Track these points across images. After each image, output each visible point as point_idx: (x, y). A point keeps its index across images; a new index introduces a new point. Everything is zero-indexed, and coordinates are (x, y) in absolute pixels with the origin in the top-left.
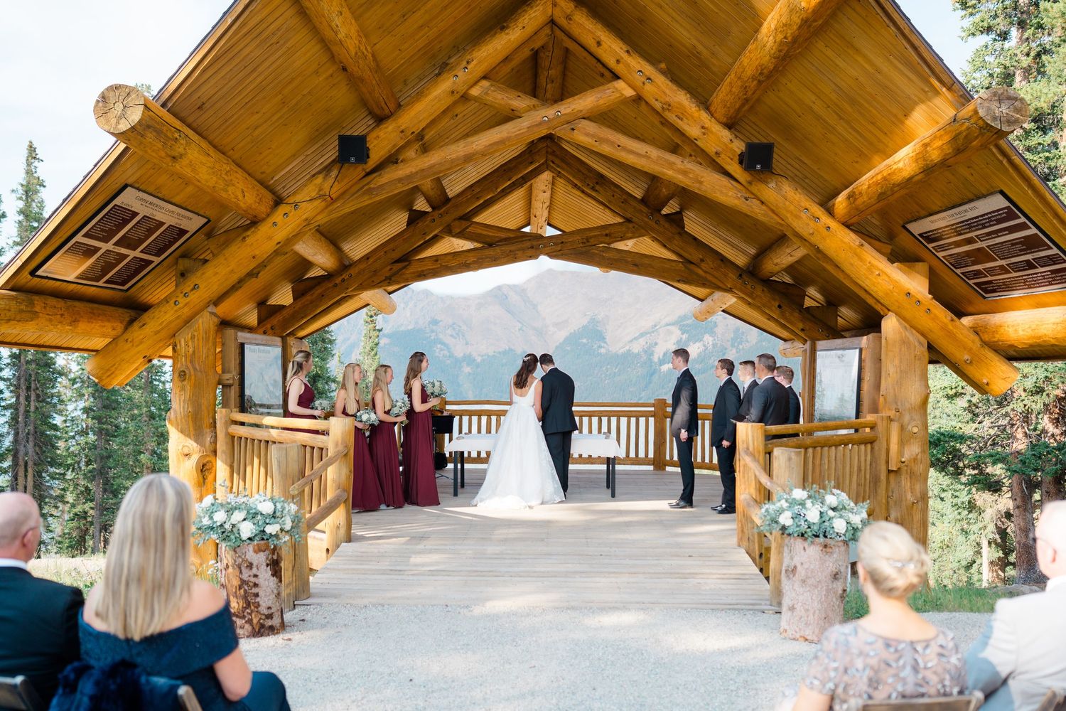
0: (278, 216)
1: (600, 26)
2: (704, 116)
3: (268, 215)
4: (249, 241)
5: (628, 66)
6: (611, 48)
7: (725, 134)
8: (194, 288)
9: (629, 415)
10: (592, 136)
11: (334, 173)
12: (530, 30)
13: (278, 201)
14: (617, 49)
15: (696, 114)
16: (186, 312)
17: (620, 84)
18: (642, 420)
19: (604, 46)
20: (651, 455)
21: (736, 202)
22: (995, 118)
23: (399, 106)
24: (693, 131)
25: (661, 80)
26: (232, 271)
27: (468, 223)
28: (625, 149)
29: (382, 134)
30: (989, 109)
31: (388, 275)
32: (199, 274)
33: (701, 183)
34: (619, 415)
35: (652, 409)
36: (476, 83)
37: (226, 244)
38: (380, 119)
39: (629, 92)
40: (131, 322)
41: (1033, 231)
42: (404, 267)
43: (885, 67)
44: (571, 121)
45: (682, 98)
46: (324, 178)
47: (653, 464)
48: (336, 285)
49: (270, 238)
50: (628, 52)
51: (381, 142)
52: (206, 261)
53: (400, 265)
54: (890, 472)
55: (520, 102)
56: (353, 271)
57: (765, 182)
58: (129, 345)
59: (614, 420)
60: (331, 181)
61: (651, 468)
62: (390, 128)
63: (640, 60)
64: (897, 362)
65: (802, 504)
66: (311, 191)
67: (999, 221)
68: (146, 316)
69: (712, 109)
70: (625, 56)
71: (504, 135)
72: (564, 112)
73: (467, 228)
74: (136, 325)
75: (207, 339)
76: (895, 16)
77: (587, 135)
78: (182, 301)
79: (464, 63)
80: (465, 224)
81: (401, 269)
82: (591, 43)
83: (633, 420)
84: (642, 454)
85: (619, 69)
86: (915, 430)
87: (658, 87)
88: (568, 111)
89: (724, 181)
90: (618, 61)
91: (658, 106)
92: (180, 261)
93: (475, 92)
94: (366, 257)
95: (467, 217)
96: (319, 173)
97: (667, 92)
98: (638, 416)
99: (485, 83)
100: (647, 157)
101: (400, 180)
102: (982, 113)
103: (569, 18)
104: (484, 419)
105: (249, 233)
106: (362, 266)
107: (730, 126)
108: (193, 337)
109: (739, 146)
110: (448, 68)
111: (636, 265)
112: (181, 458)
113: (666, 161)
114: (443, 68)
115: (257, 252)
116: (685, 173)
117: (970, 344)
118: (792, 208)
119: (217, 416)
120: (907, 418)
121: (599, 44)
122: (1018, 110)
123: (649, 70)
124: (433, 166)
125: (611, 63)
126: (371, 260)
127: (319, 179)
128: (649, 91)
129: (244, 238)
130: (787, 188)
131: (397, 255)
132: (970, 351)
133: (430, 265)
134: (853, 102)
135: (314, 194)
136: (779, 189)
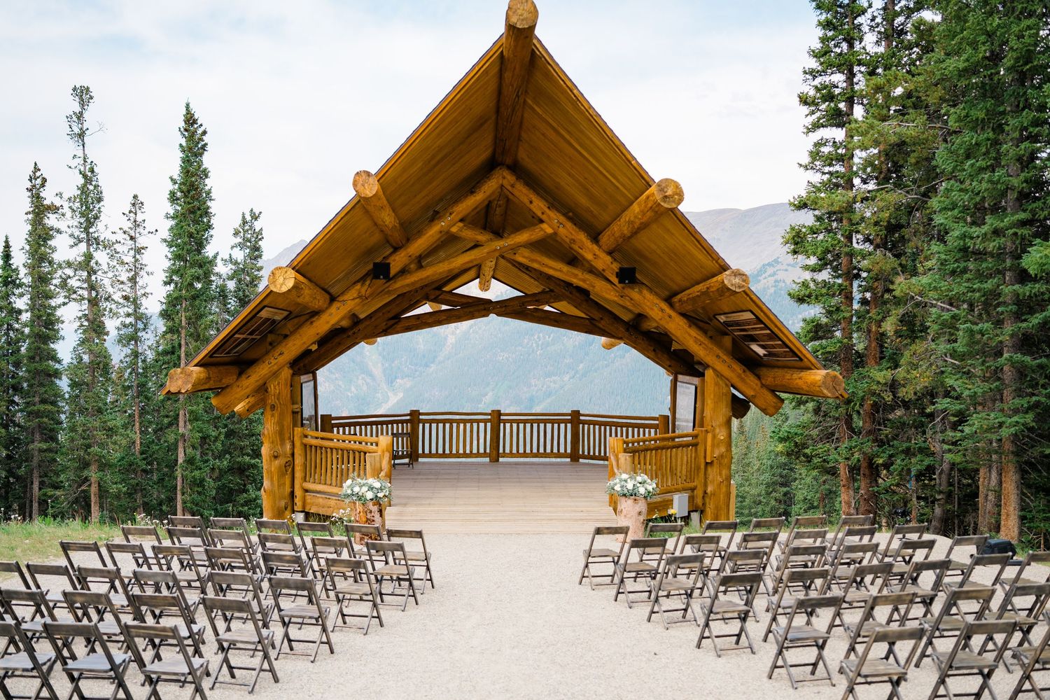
0: (333, 309)
1: (531, 191)
2: (595, 247)
3: (327, 308)
4: (314, 324)
5: (549, 216)
6: (538, 206)
7: (608, 259)
8: (280, 354)
9: (552, 422)
10: (527, 258)
11: (368, 283)
12: (488, 193)
13: (333, 299)
14: (542, 206)
15: (590, 247)
16: (275, 368)
17: (544, 226)
18: (562, 426)
19: (534, 204)
20: (569, 451)
21: (616, 299)
22: (732, 285)
23: (408, 240)
24: (589, 256)
25: (569, 225)
26: (304, 343)
27: (440, 292)
28: (547, 266)
29: (397, 258)
30: (729, 280)
31: (384, 328)
32: (284, 344)
33: (594, 287)
34: (545, 422)
35: (570, 417)
36: (455, 225)
37: (300, 326)
38: (396, 249)
39: (550, 231)
40: (240, 374)
41: (768, 332)
42: (396, 323)
43: (688, 245)
44: (515, 249)
45: (582, 237)
46: (362, 285)
47: (570, 457)
48: (349, 337)
49: (328, 322)
50: (549, 208)
51: (397, 262)
52: (286, 336)
53: (393, 322)
54: (707, 463)
55: (482, 237)
56: (361, 326)
57: (633, 289)
58: (239, 390)
59: (542, 426)
60: (366, 287)
61: (569, 460)
62: (403, 255)
63: (556, 212)
64: (712, 396)
65: (626, 481)
66: (353, 293)
67: (755, 324)
68: (250, 371)
69: (601, 243)
70: (547, 210)
71: (473, 257)
72: (510, 243)
73: (440, 295)
74: (244, 376)
75: (287, 384)
76: (687, 225)
77: (524, 257)
78: (274, 362)
79: (448, 214)
80: (438, 293)
81: (393, 325)
82: (526, 201)
83: (556, 425)
84: (562, 450)
85: (544, 217)
86: (722, 438)
87: (568, 230)
88: (512, 242)
89: (609, 286)
90: (543, 213)
91: (568, 240)
92: (269, 335)
93: (454, 230)
94: (370, 317)
95: (439, 288)
96: (358, 281)
97: (573, 233)
98: (559, 422)
99: (461, 224)
100: (560, 271)
101: (408, 285)
102: (726, 282)
103: (513, 186)
104: (448, 425)
105: (314, 319)
106: (367, 323)
107: (610, 253)
108: (278, 384)
109: (616, 267)
110: (438, 216)
111: (556, 321)
112: (273, 459)
113: (573, 274)
114: (435, 216)
115: (319, 331)
116: (584, 281)
117: (755, 386)
118: (648, 304)
119: (295, 433)
120: (717, 431)
121: (531, 202)
122: (744, 281)
123: (562, 219)
124: (428, 277)
125: (539, 214)
126: (373, 319)
127: (358, 286)
128: (562, 231)
129: (312, 322)
130: (646, 293)
131: (390, 315)
132: (755, 390)
133: (414, 322)
134: (675, 254)
135: (355, 295)
136: (640, 292)
